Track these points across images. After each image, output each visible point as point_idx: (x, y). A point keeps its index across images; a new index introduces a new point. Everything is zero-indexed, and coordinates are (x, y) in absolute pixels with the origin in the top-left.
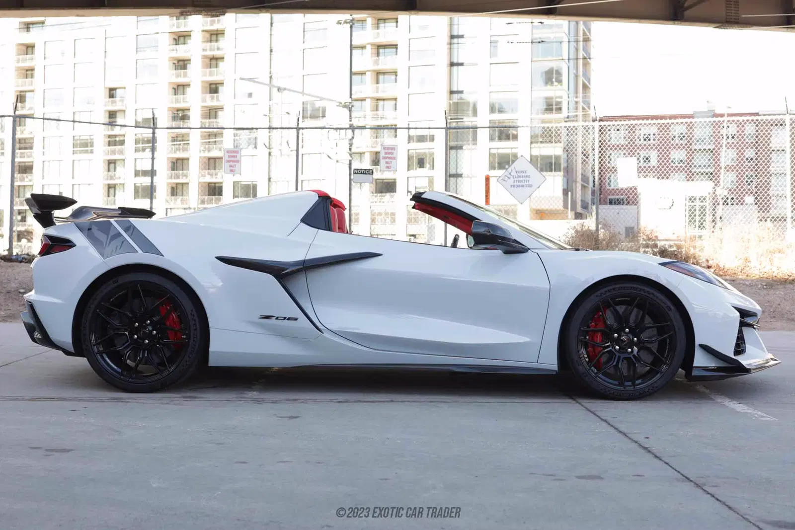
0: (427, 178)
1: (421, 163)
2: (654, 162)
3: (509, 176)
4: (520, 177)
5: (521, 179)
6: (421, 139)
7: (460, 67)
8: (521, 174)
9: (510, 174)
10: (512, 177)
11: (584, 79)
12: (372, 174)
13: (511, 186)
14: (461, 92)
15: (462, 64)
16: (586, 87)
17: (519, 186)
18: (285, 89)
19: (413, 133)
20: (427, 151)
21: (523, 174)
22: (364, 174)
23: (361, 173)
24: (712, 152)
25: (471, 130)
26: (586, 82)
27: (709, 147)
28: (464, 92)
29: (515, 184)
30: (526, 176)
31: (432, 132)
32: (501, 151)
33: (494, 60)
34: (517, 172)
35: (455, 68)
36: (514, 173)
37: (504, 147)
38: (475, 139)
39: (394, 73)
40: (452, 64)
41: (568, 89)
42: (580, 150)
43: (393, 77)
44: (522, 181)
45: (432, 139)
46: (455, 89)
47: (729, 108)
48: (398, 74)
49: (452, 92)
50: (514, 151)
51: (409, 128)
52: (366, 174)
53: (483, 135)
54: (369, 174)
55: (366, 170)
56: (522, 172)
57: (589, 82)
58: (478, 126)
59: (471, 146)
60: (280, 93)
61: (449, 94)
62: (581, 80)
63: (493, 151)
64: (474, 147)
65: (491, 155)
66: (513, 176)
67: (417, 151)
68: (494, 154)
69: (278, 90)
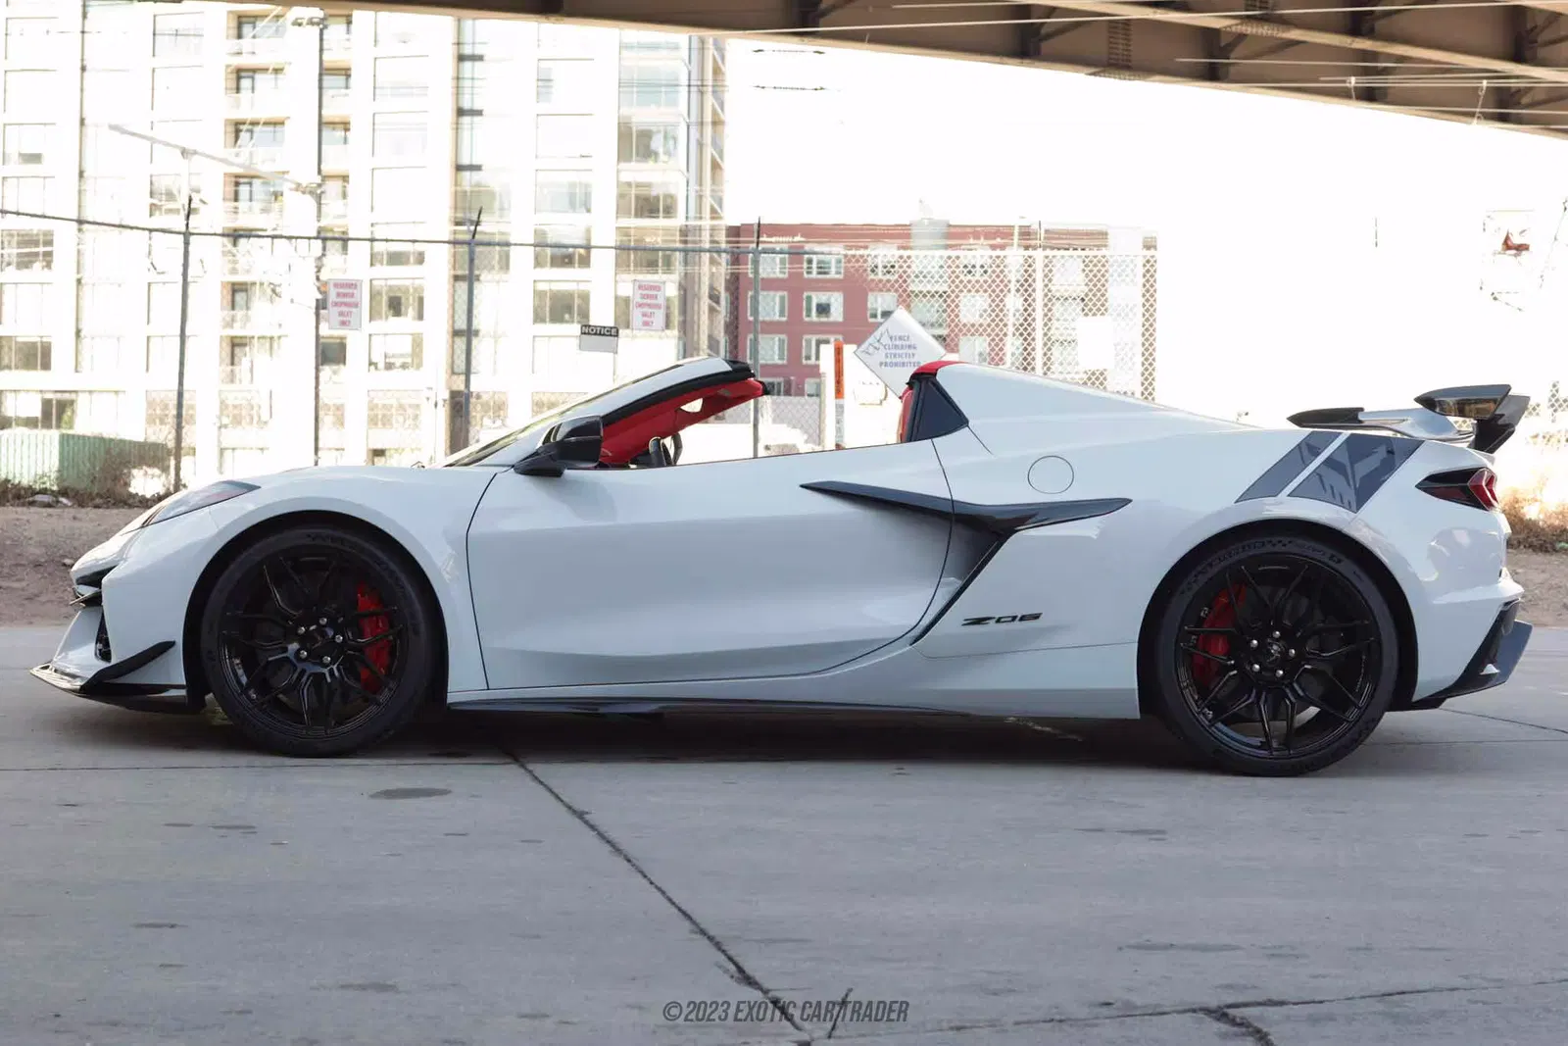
0: (411, 337)
1: (396, 306)
2: (837, 314)
3: (877, 345)
4: (896, 347)
5: (898, 351)
6: (396, 259)
7: (477, 119)
8: (898, 343)
9: (878, 341)
10: (882, 347)
11: (714, 153)
12: (617, 336)
13: (881, 364)
14: (478, 168)
15: (479, 113)
16: (716, 166)
17: (896, 364)
18: (195, 153)
19: (379, 247)
20: (407, 283)
21: (904, 343)
22: (600, 334)
23: (595, 334)
24: (941, 296)
25: (497, 248)
26: (717, 156)
27: (937, 287)
28: (483, 168)
29: (888, 360)
30: (910, 347)
31: (419, 247)
32: (556, 287)
33: (543, 107)
34: (891, 338)
35: (466, 120)
36: (885, 340)
37: (564, 280)
38: (505, 265)
39: (342, 126)
40: (461, 112)
41: (688, 170)
42: (705, 290)
43: (340, 134)
44: (900, 356)
45: (420, 259)
46: (465, 161)
47: (1023, 218)
48: (352, 126)
49: (459, 168)
50: (583, 287)
51: (372, 240)
52: (604, 335)
53: (522, 258)
54: (611, 335)
55: (604, 327)
56: (900, 338)
57: (721, 157)
58: (513, 242)
59: (496, 275)
60: (186, 161)
61: (454, 170)
62: (709, 151)
63: (541, 287)
64: (504, 277)
65: (539, 295)
66: (885, 346)
67: (390, 283)
68: (545, 292)
69: (182, 154)
